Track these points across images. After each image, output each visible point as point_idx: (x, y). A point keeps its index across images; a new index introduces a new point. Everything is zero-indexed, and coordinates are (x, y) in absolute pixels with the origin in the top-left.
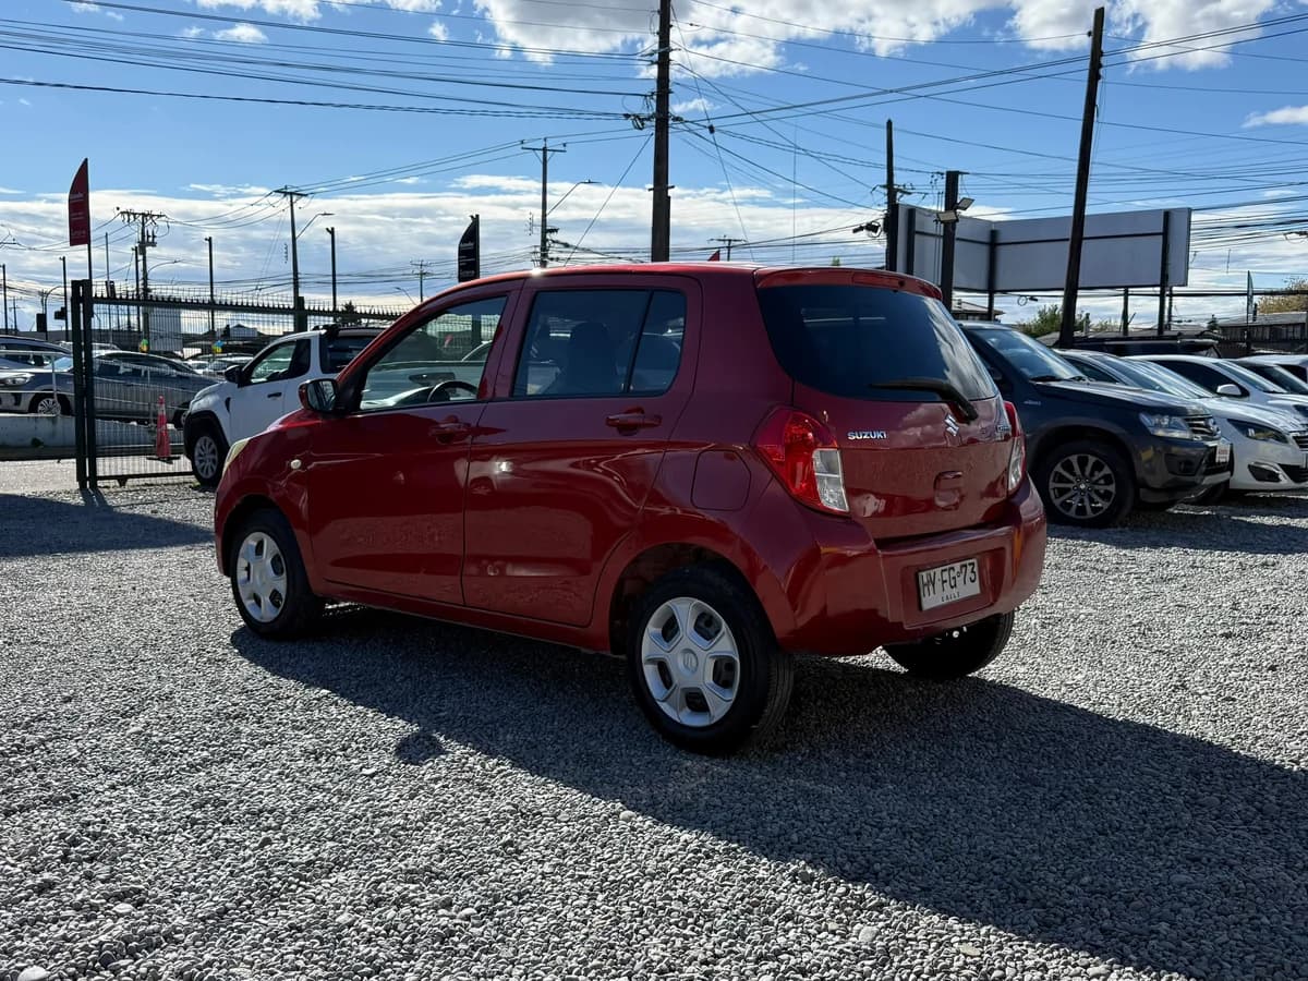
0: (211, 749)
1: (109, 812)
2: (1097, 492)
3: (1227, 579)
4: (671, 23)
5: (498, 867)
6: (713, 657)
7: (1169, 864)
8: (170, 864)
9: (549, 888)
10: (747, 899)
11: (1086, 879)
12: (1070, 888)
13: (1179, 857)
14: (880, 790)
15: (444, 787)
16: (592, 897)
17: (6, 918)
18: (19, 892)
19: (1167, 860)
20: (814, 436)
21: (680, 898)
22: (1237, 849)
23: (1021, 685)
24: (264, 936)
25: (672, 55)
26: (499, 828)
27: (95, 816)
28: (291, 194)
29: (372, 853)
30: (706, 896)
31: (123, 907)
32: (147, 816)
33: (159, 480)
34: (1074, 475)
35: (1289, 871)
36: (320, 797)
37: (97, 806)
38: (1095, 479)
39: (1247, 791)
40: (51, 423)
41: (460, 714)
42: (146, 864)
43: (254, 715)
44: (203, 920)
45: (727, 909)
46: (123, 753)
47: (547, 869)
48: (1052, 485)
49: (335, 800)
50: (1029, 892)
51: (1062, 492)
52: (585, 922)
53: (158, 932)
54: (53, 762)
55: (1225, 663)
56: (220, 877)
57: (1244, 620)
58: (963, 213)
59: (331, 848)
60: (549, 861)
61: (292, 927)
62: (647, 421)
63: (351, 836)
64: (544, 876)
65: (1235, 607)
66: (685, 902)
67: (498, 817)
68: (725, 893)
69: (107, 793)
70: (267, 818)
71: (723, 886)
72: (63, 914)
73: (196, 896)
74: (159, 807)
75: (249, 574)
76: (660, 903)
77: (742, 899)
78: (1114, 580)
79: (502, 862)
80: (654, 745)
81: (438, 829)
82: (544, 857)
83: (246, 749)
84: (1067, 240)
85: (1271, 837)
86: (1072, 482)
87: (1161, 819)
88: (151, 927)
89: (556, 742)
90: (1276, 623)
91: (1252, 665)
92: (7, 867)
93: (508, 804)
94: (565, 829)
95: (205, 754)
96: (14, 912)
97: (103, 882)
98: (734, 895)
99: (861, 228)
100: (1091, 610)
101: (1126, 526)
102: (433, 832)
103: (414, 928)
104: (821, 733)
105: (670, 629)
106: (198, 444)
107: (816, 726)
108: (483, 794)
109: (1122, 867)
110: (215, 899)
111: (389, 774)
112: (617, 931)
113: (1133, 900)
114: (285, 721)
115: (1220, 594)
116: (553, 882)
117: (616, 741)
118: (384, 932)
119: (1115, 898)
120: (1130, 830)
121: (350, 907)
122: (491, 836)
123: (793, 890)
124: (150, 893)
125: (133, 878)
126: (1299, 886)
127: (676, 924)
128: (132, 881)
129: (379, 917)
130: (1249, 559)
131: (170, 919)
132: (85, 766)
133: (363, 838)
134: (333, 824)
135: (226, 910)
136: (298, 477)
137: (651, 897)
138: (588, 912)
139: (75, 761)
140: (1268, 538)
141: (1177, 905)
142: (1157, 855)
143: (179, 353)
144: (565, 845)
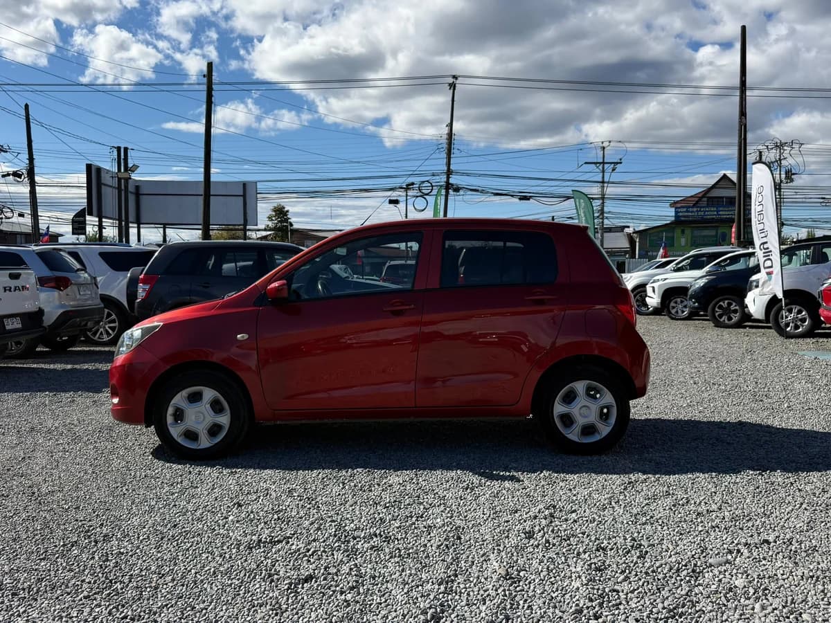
84: (202, 195)
99: (8, 175)
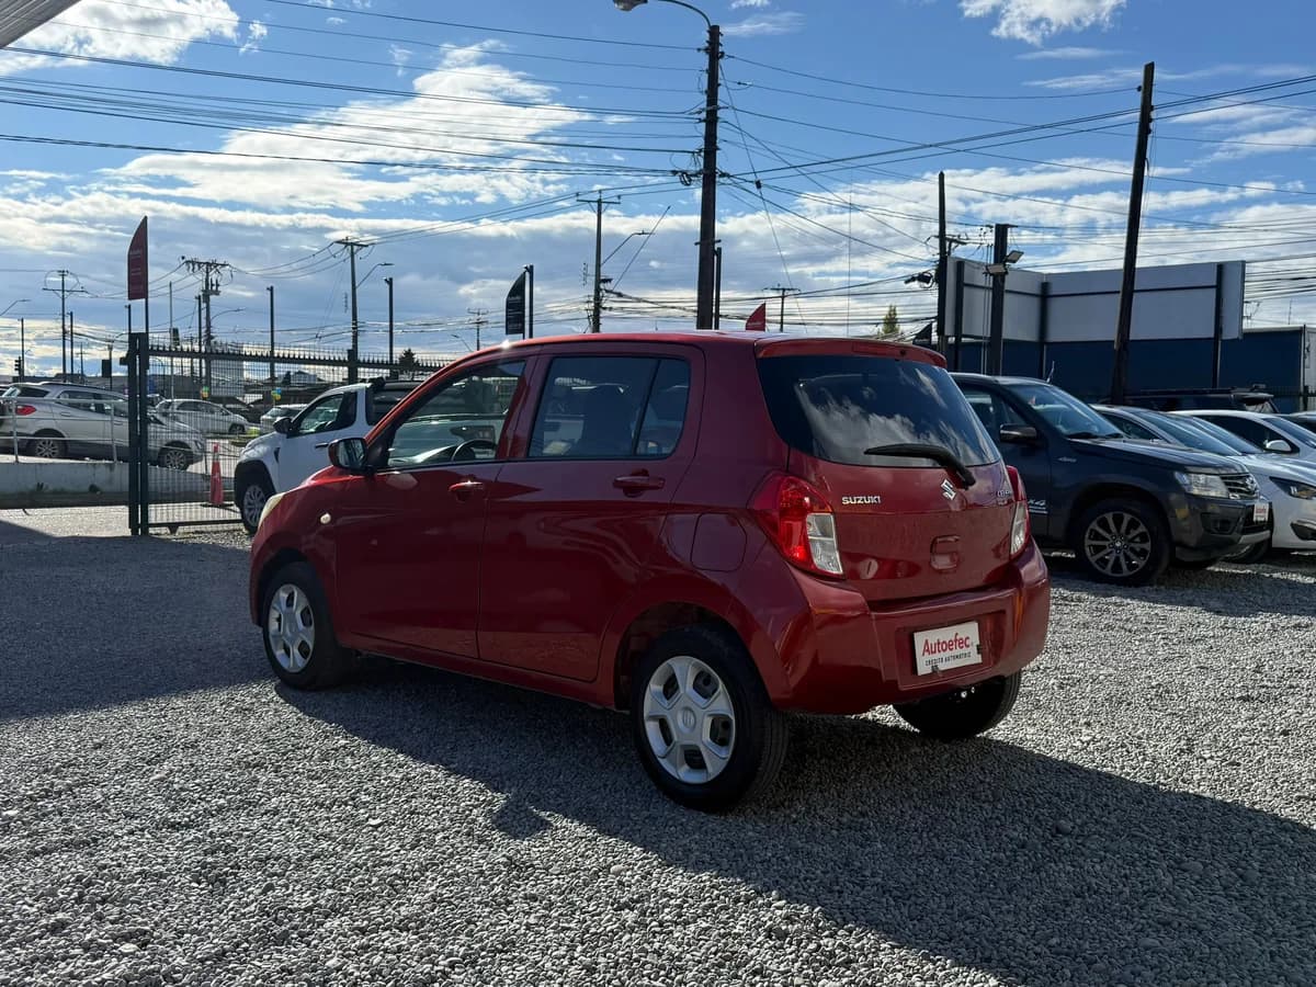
0: (228, 797)
1: (125, 856)
2: (1132, 550)
3: (1256, 641)
4: (719, 82)
5: (485, 917)
6: (710, 715)
7: (1140, 927)
8: (176, 907)
9: (532, 938)
10: (720, 954)
11: (1054, 941)
12: (1038, 949)
13: (1150, 921)
14: (868, 849)
15: (445, 838)
16: (572, 948)
17: (19, 955)
18: (34, 931)
19: (1139, 923)
20: (811, 500)
21: (655, 952)
22: (1209, 914)
23: (1028, 746)
24: (257, 978)
25: (720, 113)
26: (492, 879)
27: (112, 859)
28: (352, 244)
29: (368, 901)
30: (680, 949)
31: (128, 947)
32: (160, 860)
33: (209, 528)
34: (1109, 532)
35: (1256, 936)
36: (325, 845)
37: (115, 850)
38: (1130, 537)
39: (1231, 857)
40: (108, 469)
41: (470, 766)
42: (154, 906)
43: (273, 764)
44: (202, 961)
45: (699, 962)
46: (145, 799)
47: (532, 920)
48: (1087, 542)
49: (339, 849)
50: (995, 952)
51: (1098, 549)
52: (561, 972)
53: (158, 972)
54: (78, 806)
55: (1237, 726)
56: (222, 920)
57: (1265, 683)
58: (1013, 266)
59: (330, 895)
60: (536, 912)
61: (283, 970)
62: (651, 484)
63: (350, 884)
64: (528, 927)
65: (1258, 670)
66: (660, 955)
67: (492, 869)
68: (700, 948)
69: (126, 838)
70: (274, 865)
71: (699, 940)
72: (73, 952)
73: (197, 937)
74: (173, 853)
75: (280, 625)
76: (635, 956)
77: (715, 954)
78: (1141, 640)
79: (491, 912)
80: (654, 800)
81: (434, 879)
82: (530, 909)
83: (261, 797)
84: (1118, 292)
85: (1246, 903)
86: (1107, 540)
87: (1141, 882)
88: (152, 966)
89: (558, 796)
90: (1298, 686)
91: (1264, 729)
92: (25, 907)
93: (504, 856)
94: (556, 882)
95: (222, 801)
96: (28, 949)
97: (112, 923)
98: (708, 949)
99: (913, 279)
100: (1111, 670)
101: (1162, 584)
102: (429, 882)
103: (397, 974)
104: (821, 791)
105: (671, 687)
106: (248, 493)
107: (817, 784)
108: (482, 846)
109: (1092, 929)
110: (215, 941)
111: (394, 824)
112: (591, 981)
113: (1096, 962)
114: (301, 770)
115: (1246, 657)
116: (537, 933)
117: (618, 796)
118: (369, 976)
119: (1079, 959)
120: (1107, 893)
121: (340, 952)
122: (483, 887)
123: (766, 945)
124: (155, 934)
125: (140, 920)
126: (1263, 952)
127: (649, 976)
128: (140, 922)
129: (367, 963)
130: (1283, 621)
131: (170, 960)
132: (108, 811)
133: (361, 886)
134: (334, 873)
135: (224, 952)
136: (327, 531)
137: (627, 950)
138: (566, 963)
139: (99, 806)
140: (1305, 598)
141: (1139, 967)
142: (1129, 919)
143: (241, 399)
144: (553, 897)
